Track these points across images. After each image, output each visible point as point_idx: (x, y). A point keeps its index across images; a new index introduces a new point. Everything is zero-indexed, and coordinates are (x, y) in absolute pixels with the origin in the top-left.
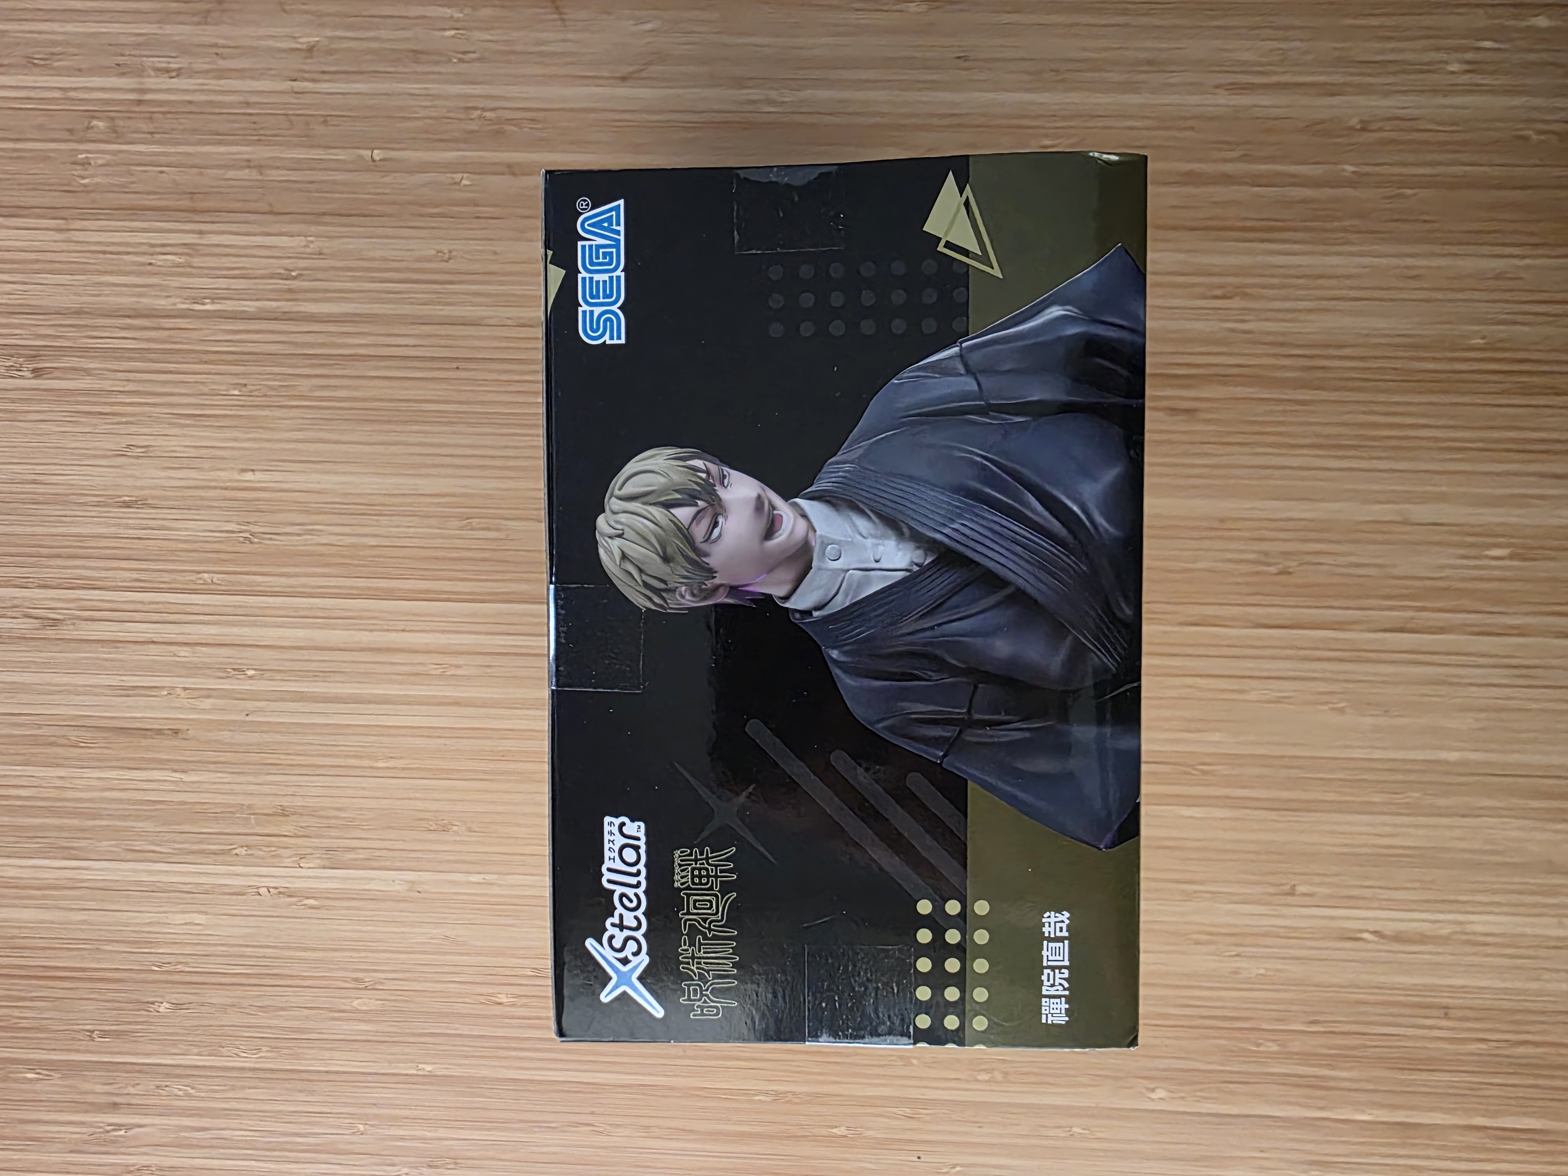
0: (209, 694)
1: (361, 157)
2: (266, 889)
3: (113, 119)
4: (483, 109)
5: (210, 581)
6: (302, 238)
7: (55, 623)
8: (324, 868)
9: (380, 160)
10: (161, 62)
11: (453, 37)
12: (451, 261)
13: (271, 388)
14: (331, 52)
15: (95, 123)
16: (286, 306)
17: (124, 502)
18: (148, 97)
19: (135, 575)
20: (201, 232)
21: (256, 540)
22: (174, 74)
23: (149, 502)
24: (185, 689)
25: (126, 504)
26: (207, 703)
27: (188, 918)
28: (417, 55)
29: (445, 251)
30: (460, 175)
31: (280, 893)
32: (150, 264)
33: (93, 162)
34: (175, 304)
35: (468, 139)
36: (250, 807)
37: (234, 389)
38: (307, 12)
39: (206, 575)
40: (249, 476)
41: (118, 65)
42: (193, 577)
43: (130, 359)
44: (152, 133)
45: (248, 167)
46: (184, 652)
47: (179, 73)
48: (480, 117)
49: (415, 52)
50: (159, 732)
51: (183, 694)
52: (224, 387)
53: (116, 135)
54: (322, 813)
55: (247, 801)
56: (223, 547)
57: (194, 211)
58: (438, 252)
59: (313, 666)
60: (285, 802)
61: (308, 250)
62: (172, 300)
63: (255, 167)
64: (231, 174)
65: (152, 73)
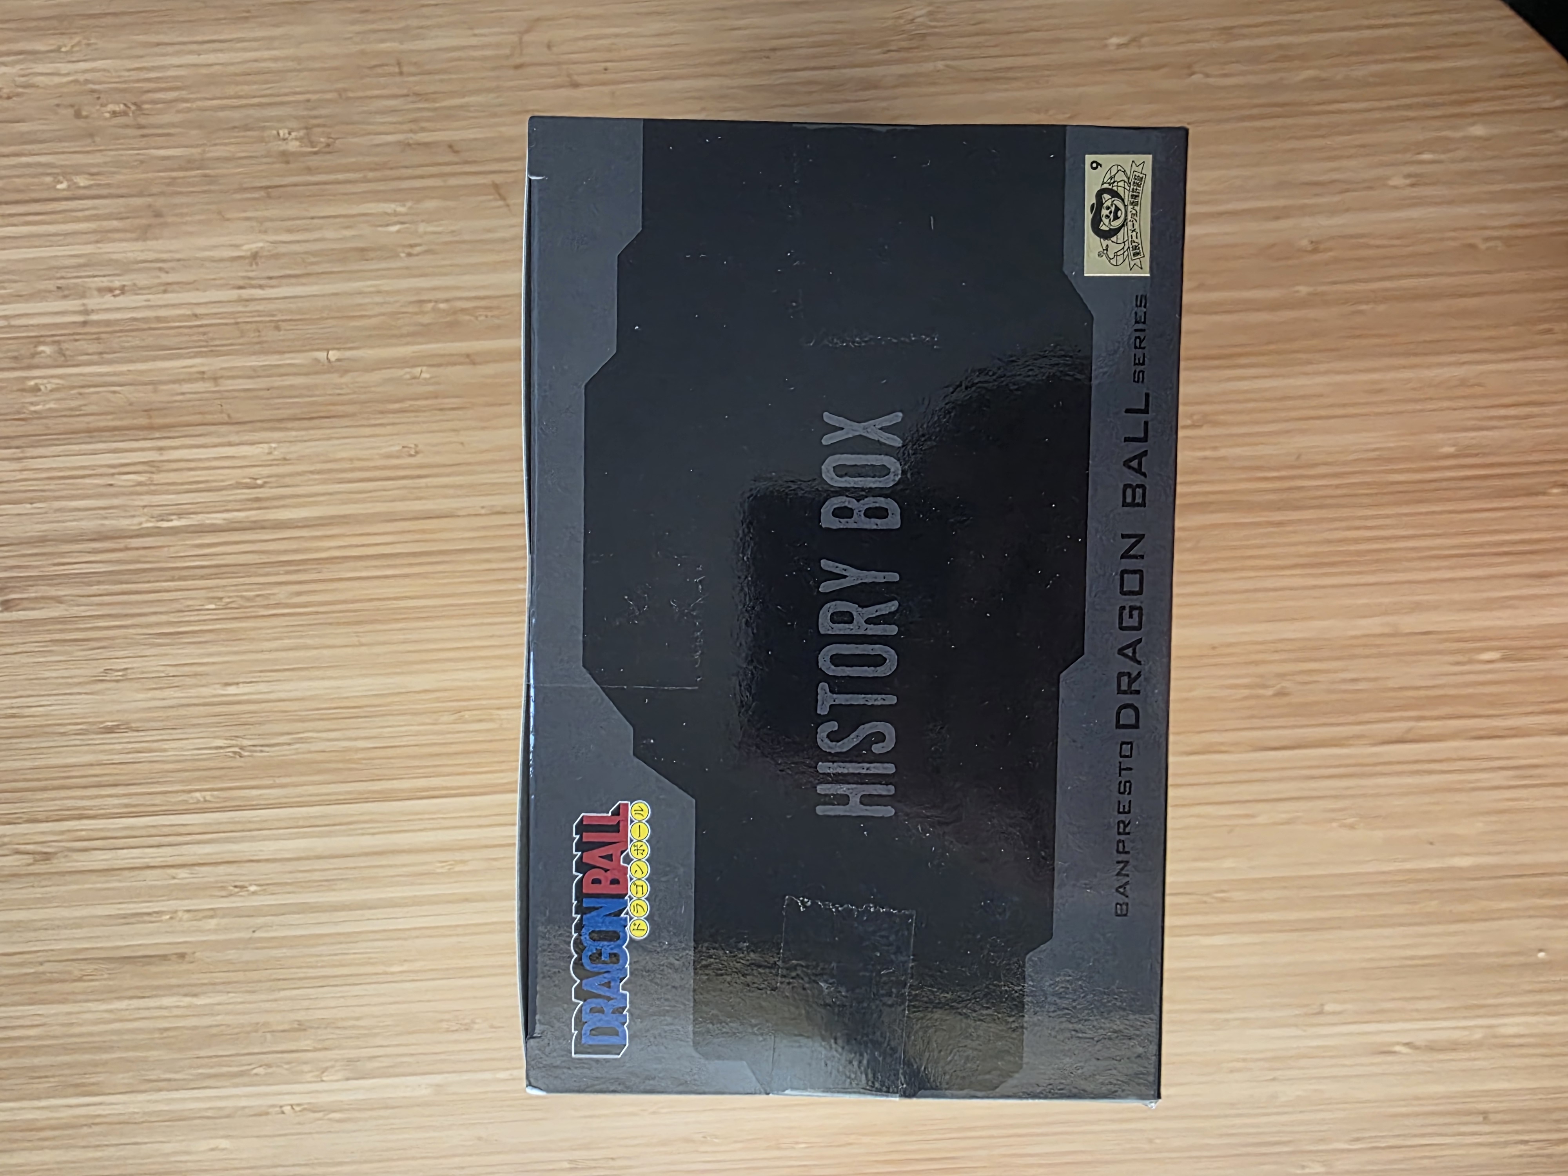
0: (213, 913)
1: (317, 360)
2: (289, 1108)
3: (58, 342)
4: (436, 301)
5: (202, 799)
6: (265, 446)
7: (47, 857)
8: (348, 1079)
9: (338, 360)
10: (105, 282)
11: (398, 232)
12: (419, 456)
13: (248, 599)
14: (277, 256)
15: (41, 348)
16: (254, 515)
17: (106, 727)
18: (94, 317)
19: (125, 801)
20: (161, 449)
21: (246, 754)
22: (117, 292)
23: (133, 725)
24: (189, 911)
25: (110, 730)
26: (212, 923)
27: (213, 1143)
28: (362, 253)
29: (413, 446)
30: (419, 369)
31: (305, 1109)
32: (111, 485)
33: (42, 387)
34: (141, 524)
35: (424, 332)
36: (265, 1024)
37: (211, 603)
38: (248, 219)
39: (198, 795)
40: (232, 690)
41: (59, 288)
42: (185, 797)
43: (99, 583)
44: (101, 353)
45: (203, 379)
46: (182, 873)
47: (123, 290)
48: (434, 310)
49: (363, 250)
50: (164, 958)
51: (186, 916)
52: (199, 602)
53: (64, 358)
54: (340, 1024)
55: (262, 1019)
56: (211, 764)
57: (151, 428)
58: (403, 447)
59: (316, 876)
60: (301, 1016)
61: (271, 457)
62: (136, 520)
63: (209, 378)
64: (186, 387)
65: (95, 293)
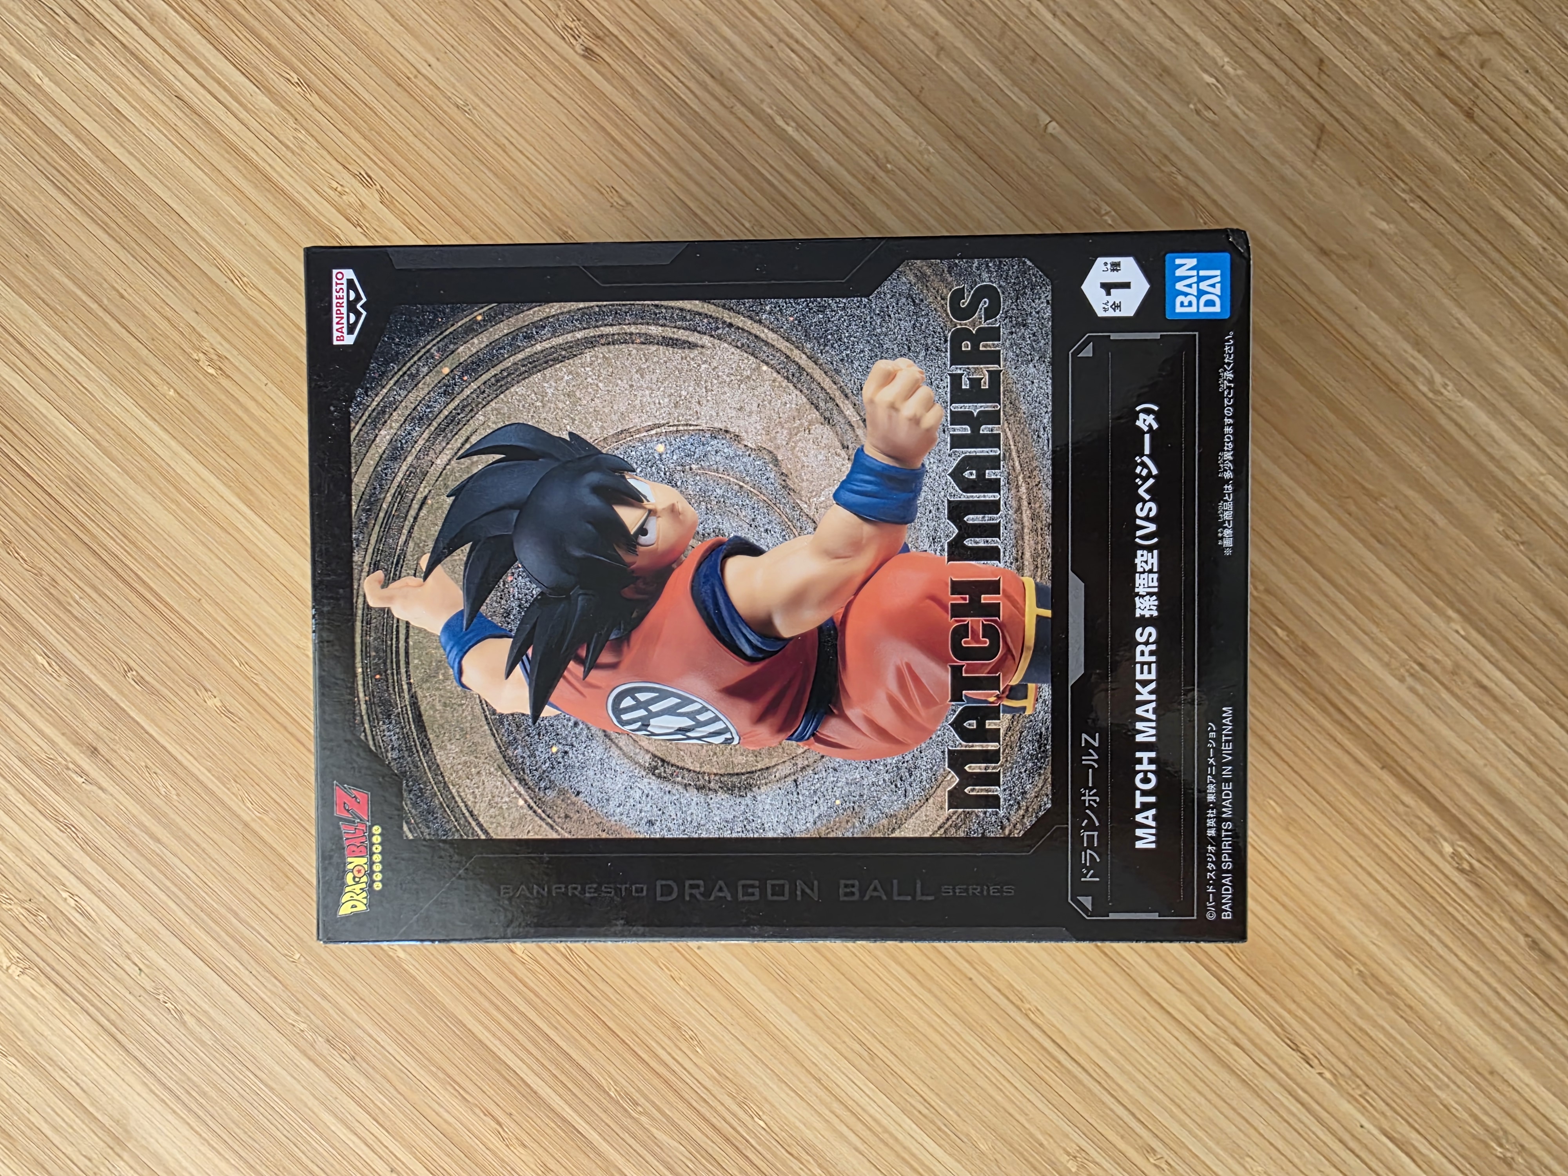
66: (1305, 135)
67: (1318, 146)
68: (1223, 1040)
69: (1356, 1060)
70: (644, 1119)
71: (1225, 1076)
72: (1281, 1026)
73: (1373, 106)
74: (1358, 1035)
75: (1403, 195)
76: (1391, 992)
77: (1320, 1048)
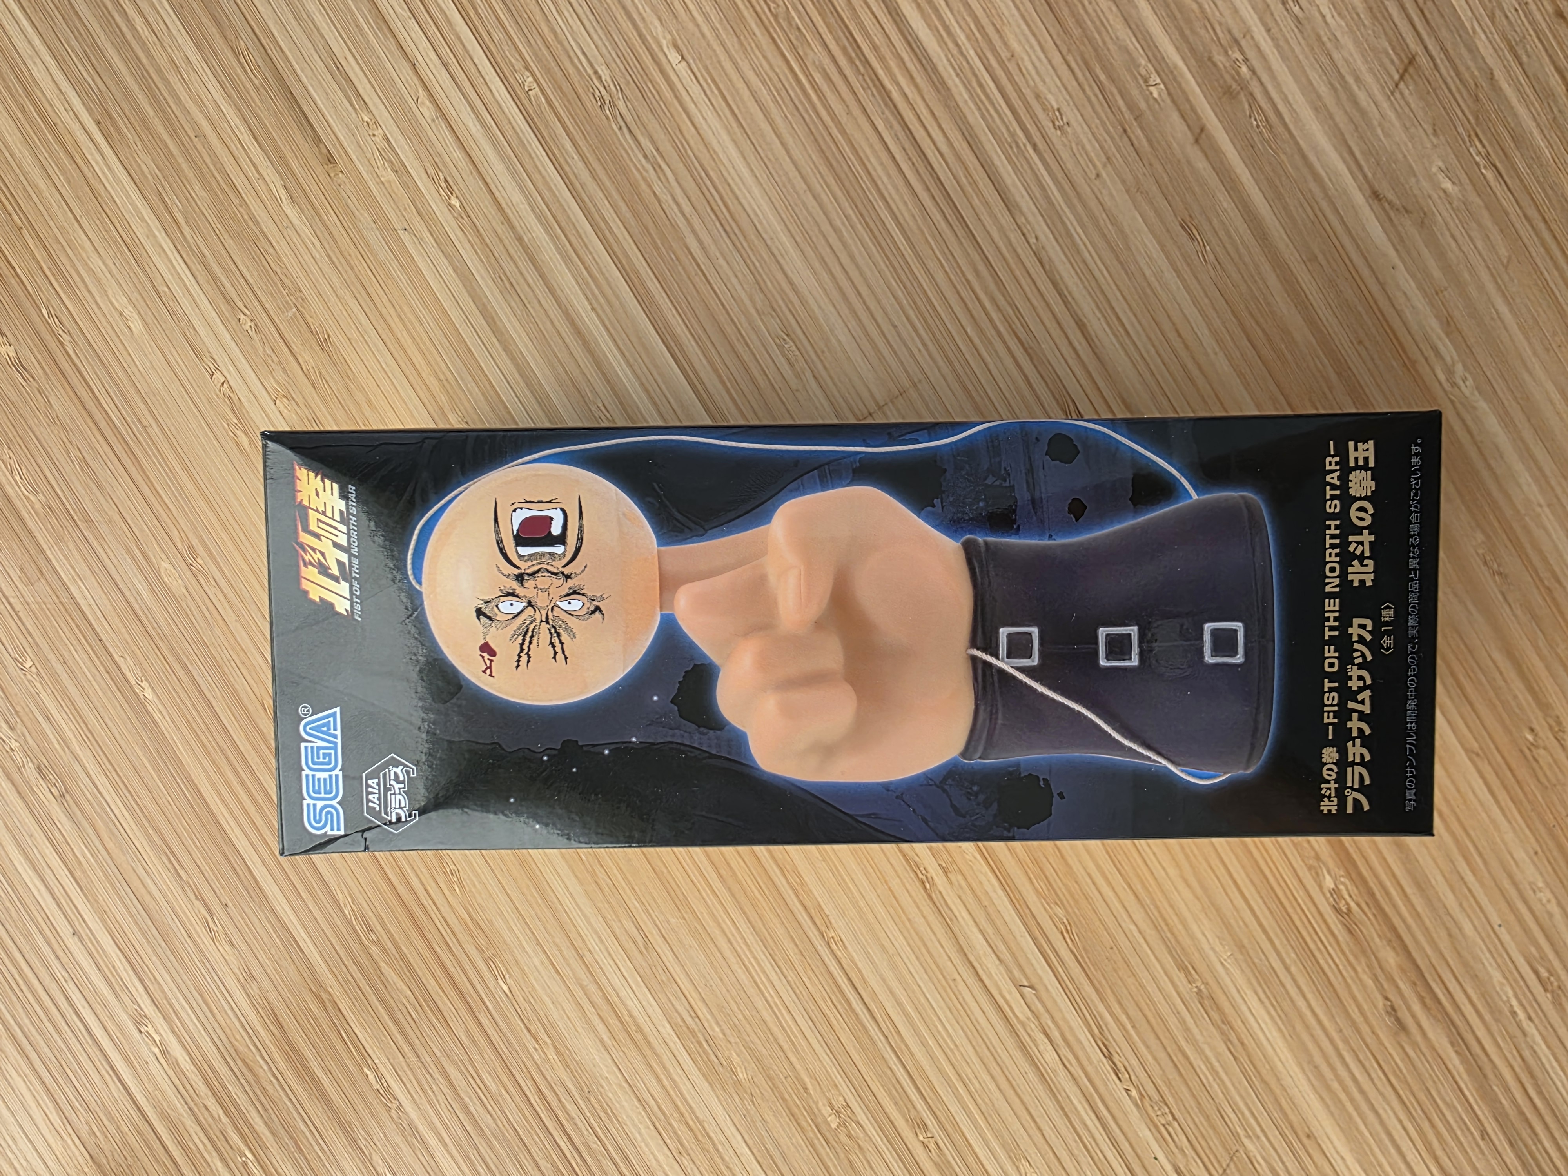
66: (1392, 62)
67: (1402, 77)
68: (1033, 1026)
69: (1169, 1085)
70: (374, 950)
71: (1026, 1066)
72: (1099, 1027)
73: (1472, 50)
74: (1178, 1058)
75: (1478, 159)
76: (1226, 1021)
77: (1134, 1062)
